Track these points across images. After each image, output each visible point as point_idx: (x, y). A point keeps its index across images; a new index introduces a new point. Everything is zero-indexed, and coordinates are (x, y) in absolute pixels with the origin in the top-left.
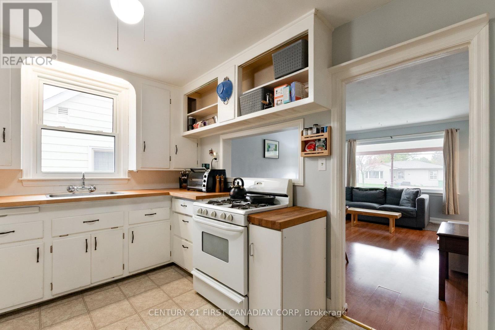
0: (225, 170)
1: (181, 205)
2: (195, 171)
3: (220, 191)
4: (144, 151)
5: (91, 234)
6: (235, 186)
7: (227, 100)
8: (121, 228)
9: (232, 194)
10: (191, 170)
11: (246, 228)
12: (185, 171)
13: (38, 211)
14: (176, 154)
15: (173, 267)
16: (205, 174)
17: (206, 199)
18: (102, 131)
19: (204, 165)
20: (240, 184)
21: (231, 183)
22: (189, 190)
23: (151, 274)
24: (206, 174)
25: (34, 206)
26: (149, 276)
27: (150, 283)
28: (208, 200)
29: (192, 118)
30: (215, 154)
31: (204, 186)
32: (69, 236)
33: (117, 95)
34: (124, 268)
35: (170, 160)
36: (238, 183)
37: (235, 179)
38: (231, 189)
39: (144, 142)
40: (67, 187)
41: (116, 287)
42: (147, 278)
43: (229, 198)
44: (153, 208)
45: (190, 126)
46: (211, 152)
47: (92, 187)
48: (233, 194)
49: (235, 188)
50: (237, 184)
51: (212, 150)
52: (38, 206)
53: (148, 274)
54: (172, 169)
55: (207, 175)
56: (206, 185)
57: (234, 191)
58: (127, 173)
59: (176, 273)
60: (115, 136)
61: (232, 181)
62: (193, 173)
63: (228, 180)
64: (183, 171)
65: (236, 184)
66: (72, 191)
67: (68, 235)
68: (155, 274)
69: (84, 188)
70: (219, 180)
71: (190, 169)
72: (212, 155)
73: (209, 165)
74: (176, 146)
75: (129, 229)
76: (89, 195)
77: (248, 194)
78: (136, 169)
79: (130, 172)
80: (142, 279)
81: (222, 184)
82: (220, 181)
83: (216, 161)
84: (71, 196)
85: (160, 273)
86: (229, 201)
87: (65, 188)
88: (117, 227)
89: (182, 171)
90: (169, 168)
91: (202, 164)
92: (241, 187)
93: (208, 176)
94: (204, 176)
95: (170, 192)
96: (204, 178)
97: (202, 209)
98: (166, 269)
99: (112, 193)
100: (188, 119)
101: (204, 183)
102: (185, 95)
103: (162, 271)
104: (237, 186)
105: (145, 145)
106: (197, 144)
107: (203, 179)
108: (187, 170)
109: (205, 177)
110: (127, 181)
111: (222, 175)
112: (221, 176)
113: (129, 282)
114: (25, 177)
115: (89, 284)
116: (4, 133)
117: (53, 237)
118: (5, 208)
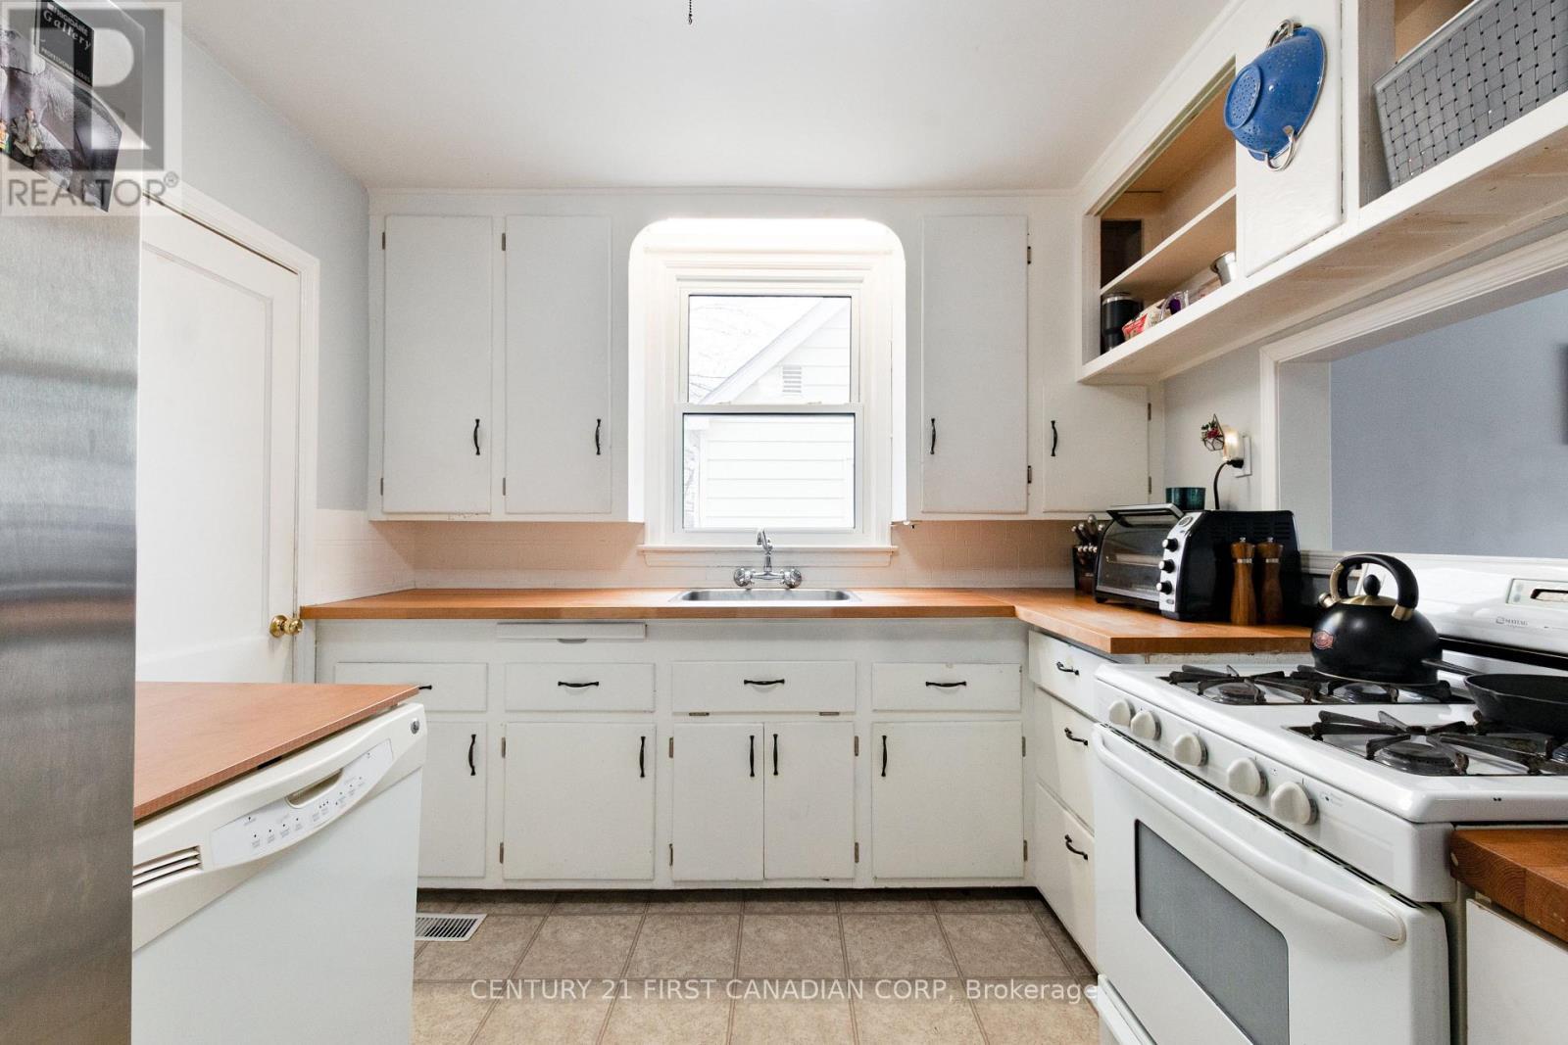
0: (1288, 515)
1: (1060, 665)
2: (1129, 520)
3: (1258, 619)
4: (933, 453)
5: (764, 723)
6: (1349, 602)
7: (1290, 139)
8: (850, 717)
9: (1329, 645)
10: (1110, 518)
11: (1438, 920)
12: (1093, 524)
13: (642, 637)
14: (1053, 455)
15: (1037, 907)
16: (1172, 535)
17: (1165, 656)
18: (820, 403)
19: (1175, 497)
20: (1390, 589)
21: (1326, 580)
22: (1102, 599)
23: (949, 906)
24: (1180, 533)
25: (633, 620)
26: (942, 916)
27: (938, 946)
28: (1176, 663)
29: (1121, 298)
30: (1231, 439)
31: (1167, 588)
32: (710, 716)
33: (861, 281)
34: (857, 859)
35: (1029, 482)
36: (1373, 585)
37: (1357, 562)
38: (1323, 612)
39: (933, 420)
40: (733, 570)
41: (831, 918)
42: (931, 919)
43: (1309, 661)
44: (957, 663)
45: (1110, 336)
46: (1214, 433)
47: (787, 574)
48: (1334, 644)
49: (1352, 611)
50: (1363, 593)
51: (1215, 425)
52: (642, 623)
53: (941, 903)
54: (1037, 514)
55: (1182, 541)
56: (1174, 584)
57: (1340, 632)
58: (888, 531)
59: (1042, 942)
60: (854, 414)
61: (1333, 569)
62: (1125, 529)
63: (1311, 563)
64: (1085, 522)
65: (1359, 591)
66: (745, 584)
67: (708, 714)
68: (962, 913)
69: (768, 576)
70: (1249, 561)
71: (1109, 512)
72: (1218, 445)
73: (1202, 491)
74: (1053, 423)
75: (873, 723)
76: (783, 598)
77: (1449, 656)
78: (904, 518)
79: (897, 526)
80: (915, 917)
81: (1272, 585)
82: (1258, 570)
83: (1238, 471)
84: (741, 597)
85: (981, 917)
86: (1307, 685)
87: (730, 574)
88: (837, 714)
89: (1076, 523)
90: (1023, 510)
91: (1169, 491)
92: (1397, 612)
93: (1189, 541)
94: (1165, 543)
95: (1017, 607)
96: (1167, 551)
97: (1137, 709)
98: (1007, 905)
99: (841, 596)
100: (1103, 308)
101: (1165, 577)
102: (1088, 213)
103: (990, 908)
104: (1364, 603)
105: (934, 430)
106: (1149, 405)
107: (1162, 555)
108: (1099, 517)
109: (1173, 545)
110: (888, 559)
111: (1271, 539)
112: (1264, 545)
113: (872, 914)
114: (650, 543)
115: (758, 879)
116: (597, 431)
117: (675, 714)
118: (582, 620)
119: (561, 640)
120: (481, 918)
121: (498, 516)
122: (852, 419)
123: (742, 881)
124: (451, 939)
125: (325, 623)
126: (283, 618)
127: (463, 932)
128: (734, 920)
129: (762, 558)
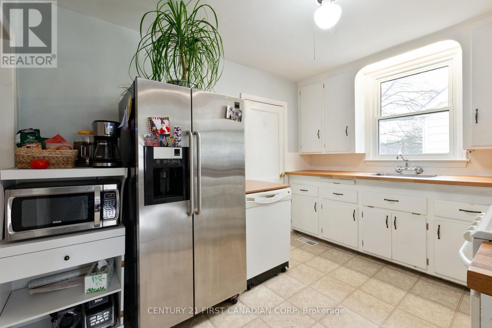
4: (477, 123)
5: (391, 213)
8: (424, 217)
13: (354, 184)
25: (351, 179)
26: (465, 296)
27: (455, 300)
32: (374, 208)
34: (427, 264)
39: (477, 110)
41: (415, 278)
44: (476, 204)
52: (354, 180)
58: (465, 154)
60: (448, 110)
69: (407, 170)
75: (435, 220)
88: (419, 214)
105: (477, 114)
110: (465, 165)
113: (433, 283)
114: (367, 159)
115: (390, 258)
116: (346, 129)
117: (363, 205)
118: (338, 178)
119: (334, 183)
120: (317, 243)
121: (324, 153)
122: (448, 112)
123: (384, 257)
124: (310, 245)
125: (291, 176)
126: (282, 174)
127: (313, 245)
128: (381, 267)
129: (404, 164)
